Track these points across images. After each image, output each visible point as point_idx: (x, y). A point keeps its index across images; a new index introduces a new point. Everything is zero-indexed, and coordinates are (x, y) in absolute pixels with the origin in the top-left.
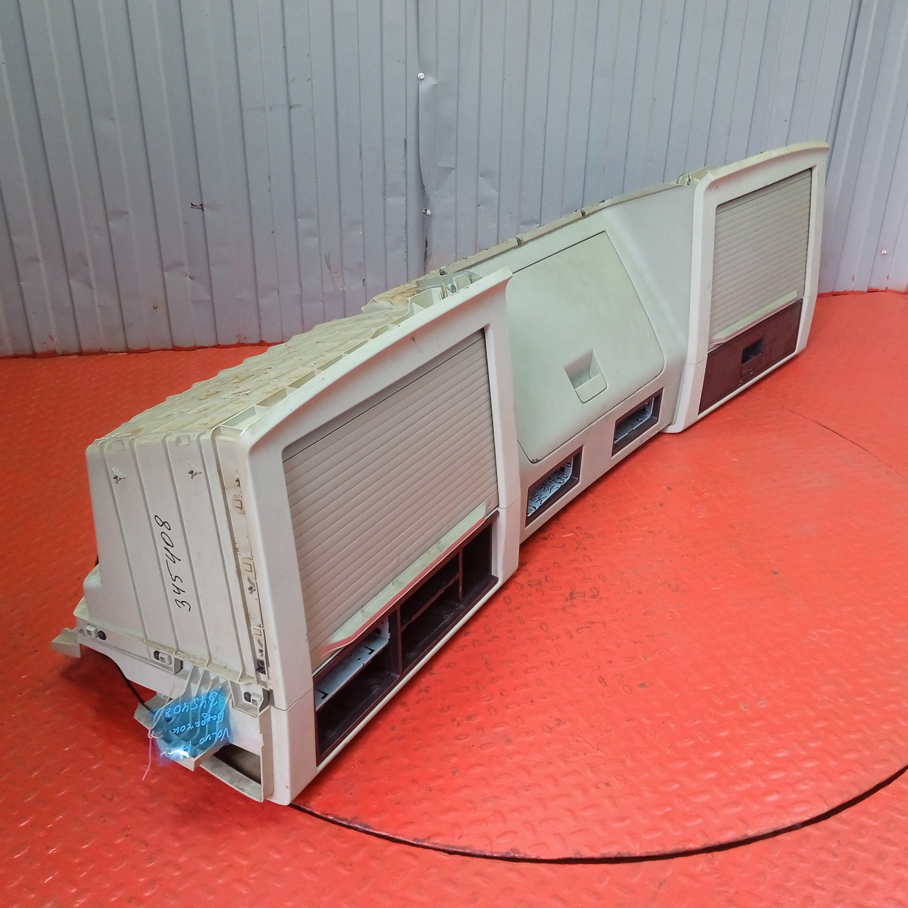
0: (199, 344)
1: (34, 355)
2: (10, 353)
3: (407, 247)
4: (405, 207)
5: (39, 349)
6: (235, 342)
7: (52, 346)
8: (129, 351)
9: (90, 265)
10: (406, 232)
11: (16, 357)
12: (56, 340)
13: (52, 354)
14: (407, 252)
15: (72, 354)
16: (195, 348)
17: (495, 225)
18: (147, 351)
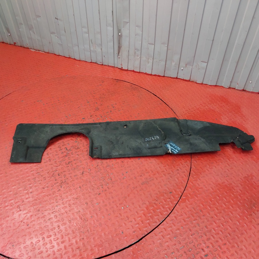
0: (60, 55)
1: (24, 47)
2: (20, 45)
3: (114, 42)
4: (113, 31)
5: (25, 46)
6: (68, 57)
7: (28, 46)
8: (45, 52)
9: (34, 28)
10: (113, 38)
11: (21, 46)
12: (29, 45)
13: (28, 48)
14: (114, 44)
15: (33, 49)
16: (59, 55)
17: (141, 42)
18: (48, 53)
